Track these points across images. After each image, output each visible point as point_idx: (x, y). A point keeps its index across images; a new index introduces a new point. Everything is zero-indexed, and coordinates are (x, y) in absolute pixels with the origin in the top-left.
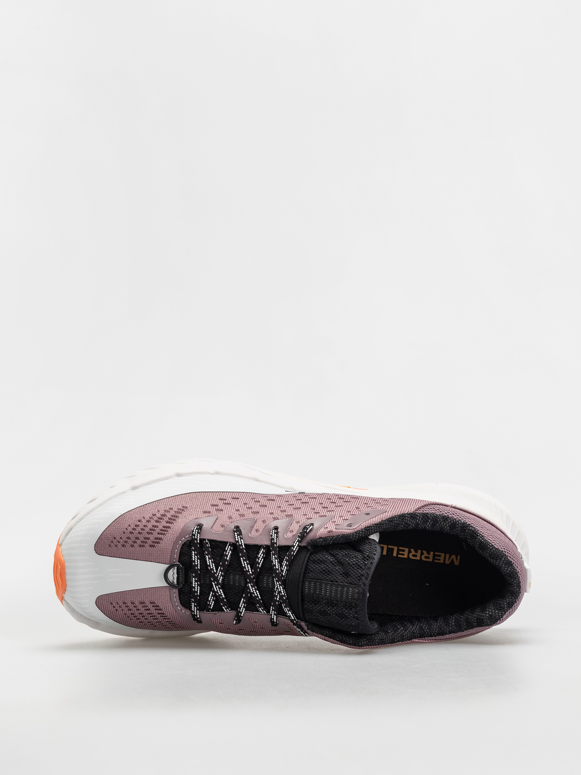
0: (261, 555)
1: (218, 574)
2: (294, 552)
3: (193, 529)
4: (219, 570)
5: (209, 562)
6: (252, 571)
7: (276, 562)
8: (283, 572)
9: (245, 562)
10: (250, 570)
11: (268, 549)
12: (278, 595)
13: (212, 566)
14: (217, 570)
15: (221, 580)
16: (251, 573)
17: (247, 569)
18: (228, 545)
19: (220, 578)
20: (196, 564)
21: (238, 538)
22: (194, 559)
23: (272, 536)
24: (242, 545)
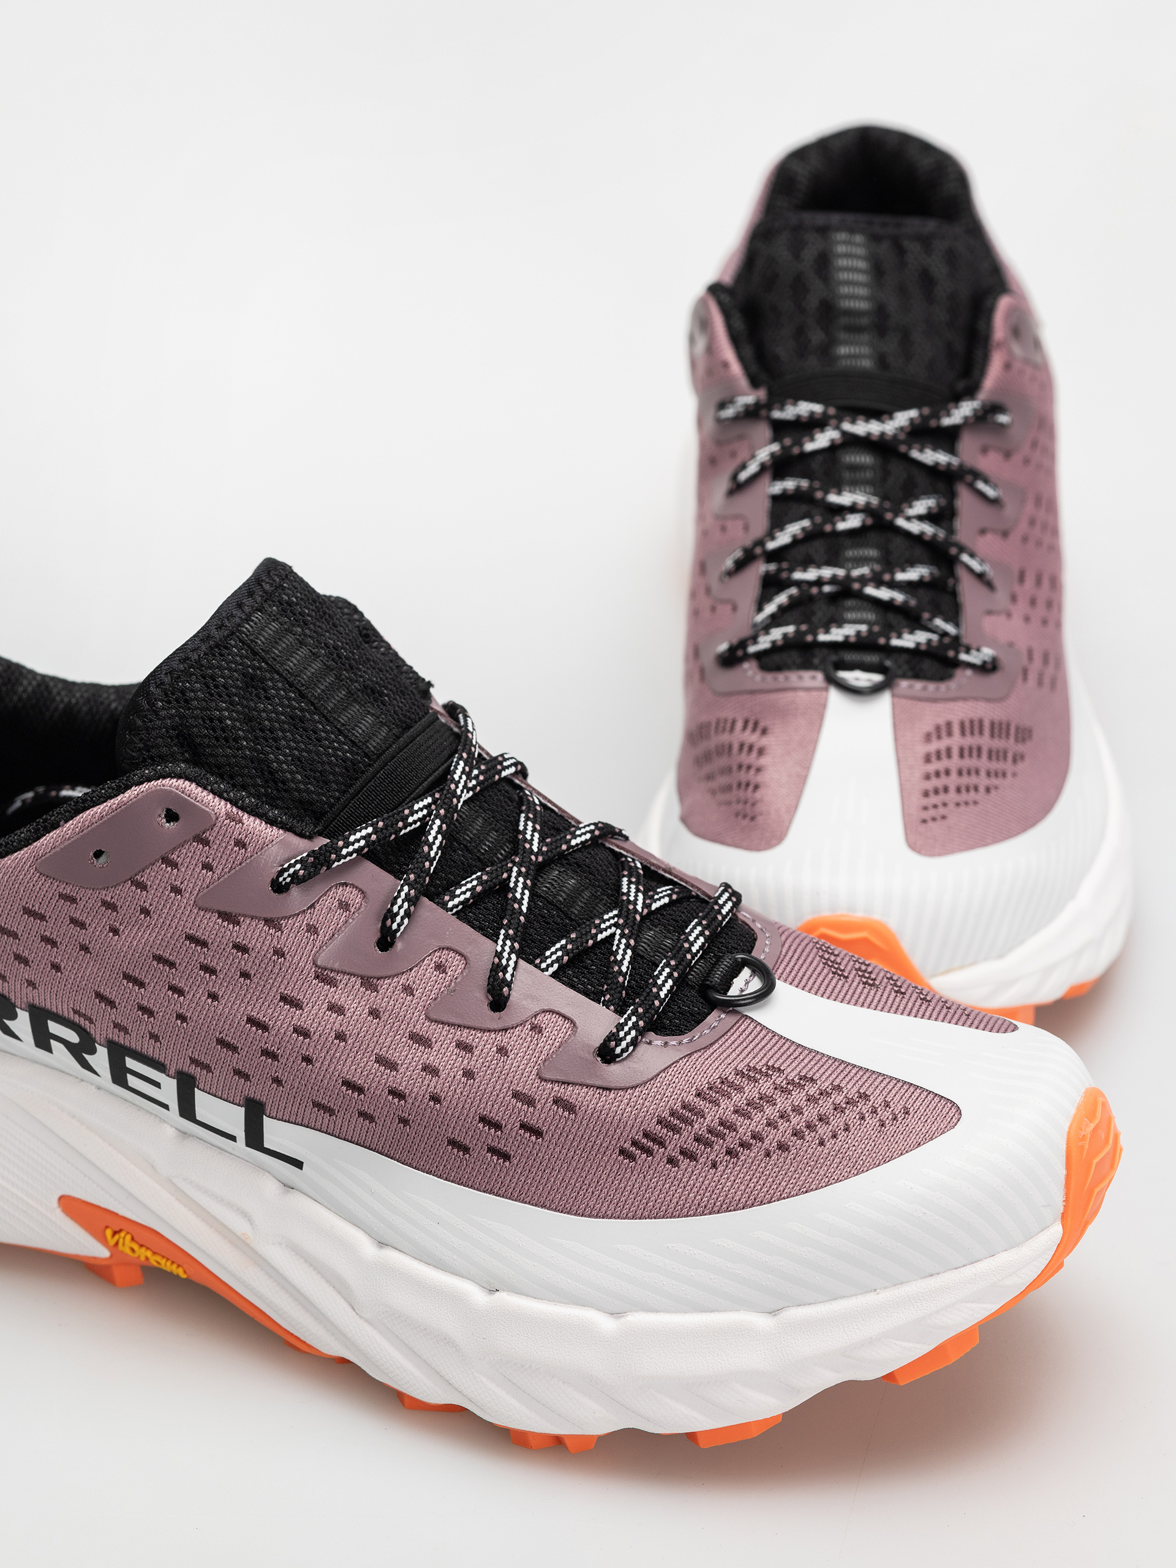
1: (613, 926)
5: (625, 959)
6: (511, 874)
7: (434, 840)
8: (429, 805)
14: (612, 936)
15: (611, 914)
19: (612, 918)
20: (667, 971)
22: (670, 981)
23: (408, 914)
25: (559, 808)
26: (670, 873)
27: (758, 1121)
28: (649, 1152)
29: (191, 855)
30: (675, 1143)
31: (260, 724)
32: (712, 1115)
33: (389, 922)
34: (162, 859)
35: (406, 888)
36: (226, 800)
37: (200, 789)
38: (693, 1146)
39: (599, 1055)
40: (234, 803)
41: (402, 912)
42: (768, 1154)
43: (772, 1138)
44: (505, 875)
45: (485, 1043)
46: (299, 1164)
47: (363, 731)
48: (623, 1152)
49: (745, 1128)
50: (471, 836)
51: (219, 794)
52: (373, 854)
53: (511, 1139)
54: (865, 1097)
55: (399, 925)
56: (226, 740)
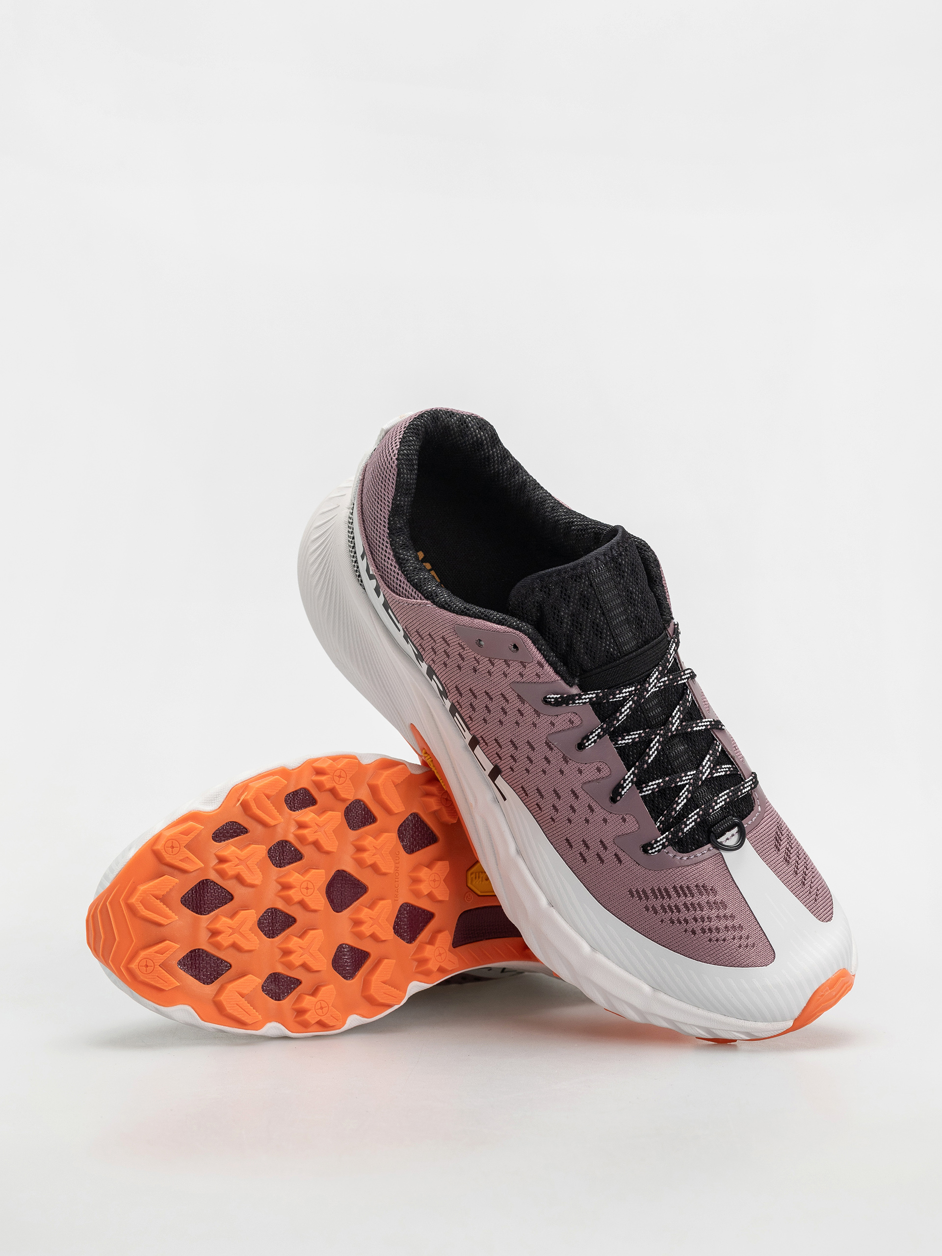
0: (627, 740)
1: (688, 781)
2: (597, 694)
3: (656, 853)
4: (683, 783)
5: (682, 802)
6: (655, 737)
7: (626, 710)
8: (632, 691)
9: (651, 753)
10: (656, 740)
11: (615, 735)
12: (662, 682)
13: (684, 794)
14: (684, 785)
15: (692, 773)
16: (658, 737)
17: (657, 744)
18: (643, 794)
19: (691, 775)
20: (696, 816)
21: (627, 785)
22: (693, 823)
23: (595, 741)
24: (633, 773)
25: (699, 706)
26: (733, 759)
27: (689, 915)
28: (640, 899)
29: (516, 667)
30: (652, 901)
31: (577, 619)
32: (675, 900)
33: (585, 741)
34: (505, 660)
35: (600, 730)
36: (542, 654)
37: (532, 644)
38: (659, 908)
39: (642, 847)
40: (545, 657)
41: (593, 740)
42: (686, 931)
43: (692, 925)
44: (653, 736)
45: (600, 813)
46: (505, 799)
47: (624, 641)
48: (631, 892)
49: (684, 914)
50: (649, 707)
51: (539, 650)
52: (596, 705)
53: (590, 855)
54: (741, 927)
55: (589, 745)
56: (558, 620)
